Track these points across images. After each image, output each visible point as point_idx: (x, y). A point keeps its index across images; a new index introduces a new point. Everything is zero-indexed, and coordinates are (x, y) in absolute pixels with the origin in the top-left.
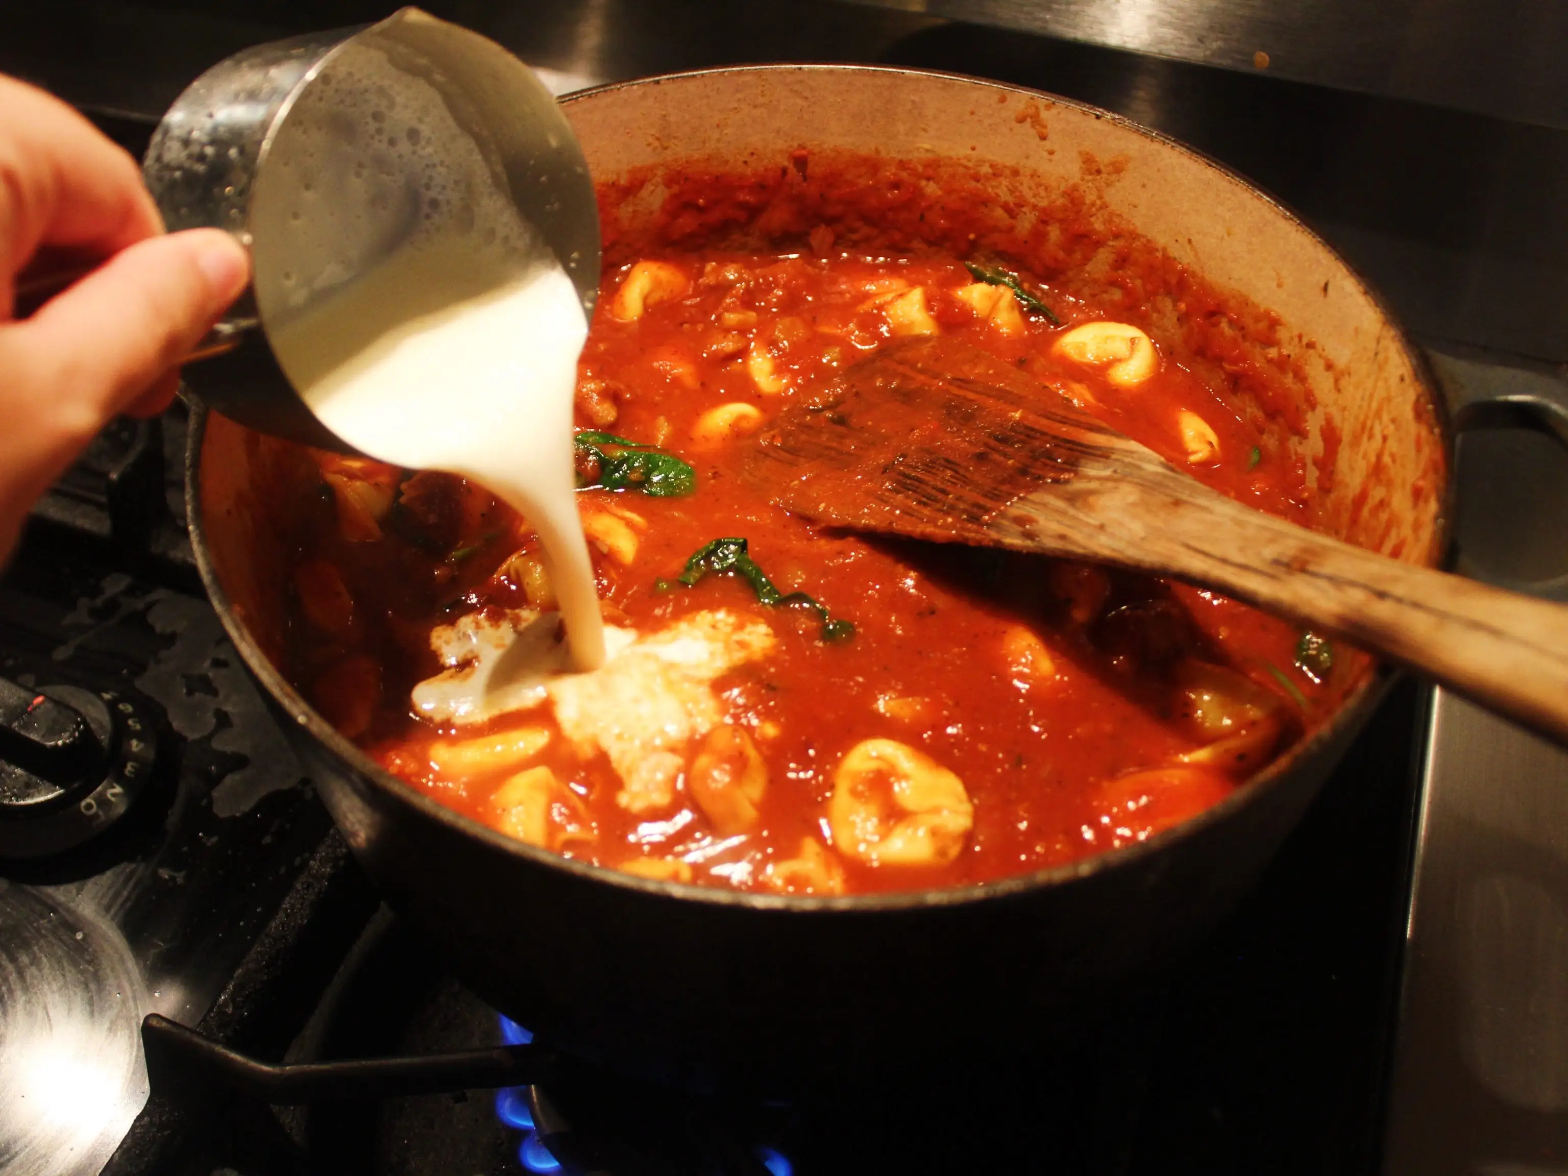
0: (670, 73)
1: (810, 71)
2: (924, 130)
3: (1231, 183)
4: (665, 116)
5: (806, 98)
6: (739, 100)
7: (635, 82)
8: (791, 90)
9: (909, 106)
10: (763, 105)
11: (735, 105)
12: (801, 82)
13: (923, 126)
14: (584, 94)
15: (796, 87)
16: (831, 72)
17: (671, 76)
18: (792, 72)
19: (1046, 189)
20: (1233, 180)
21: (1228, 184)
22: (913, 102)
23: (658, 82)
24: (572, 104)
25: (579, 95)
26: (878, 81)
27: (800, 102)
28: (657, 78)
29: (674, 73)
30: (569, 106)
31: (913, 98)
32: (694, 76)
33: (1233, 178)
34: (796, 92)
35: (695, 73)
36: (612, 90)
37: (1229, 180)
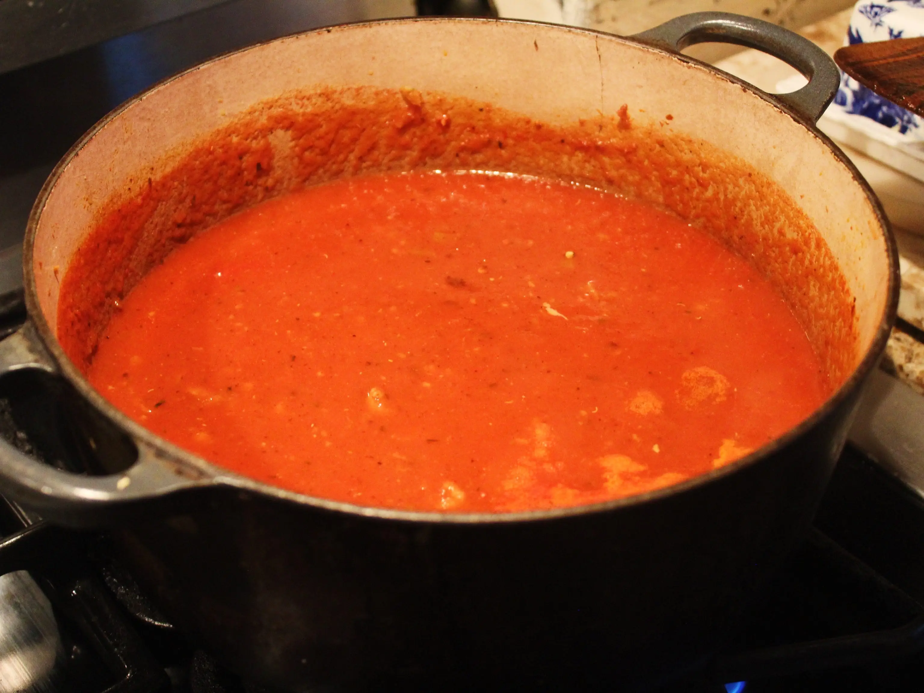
1: (147, 98)
2: (221, 102)
3: (435, 24)
4: (85, 179)
5: (149, 119)
6: (117, 142)
8: (140, 119)
9: (208, 90)
10: (128, 139)
11: (115, 148)
12: (144, 109)
13: (218, 100)
15: (142, 115)
16: (159, 92)
18: (138, 104)
19: (308, 99)
20: (437, 22)
21: (434, 25)
22: (209, 86)
23: (77, 154)
26: (186, 83)
27: (146, 124)
31: (208, 83)
32: (91, 139)
33: (435, 20)
34: (142, 119)
37: (433, 23)
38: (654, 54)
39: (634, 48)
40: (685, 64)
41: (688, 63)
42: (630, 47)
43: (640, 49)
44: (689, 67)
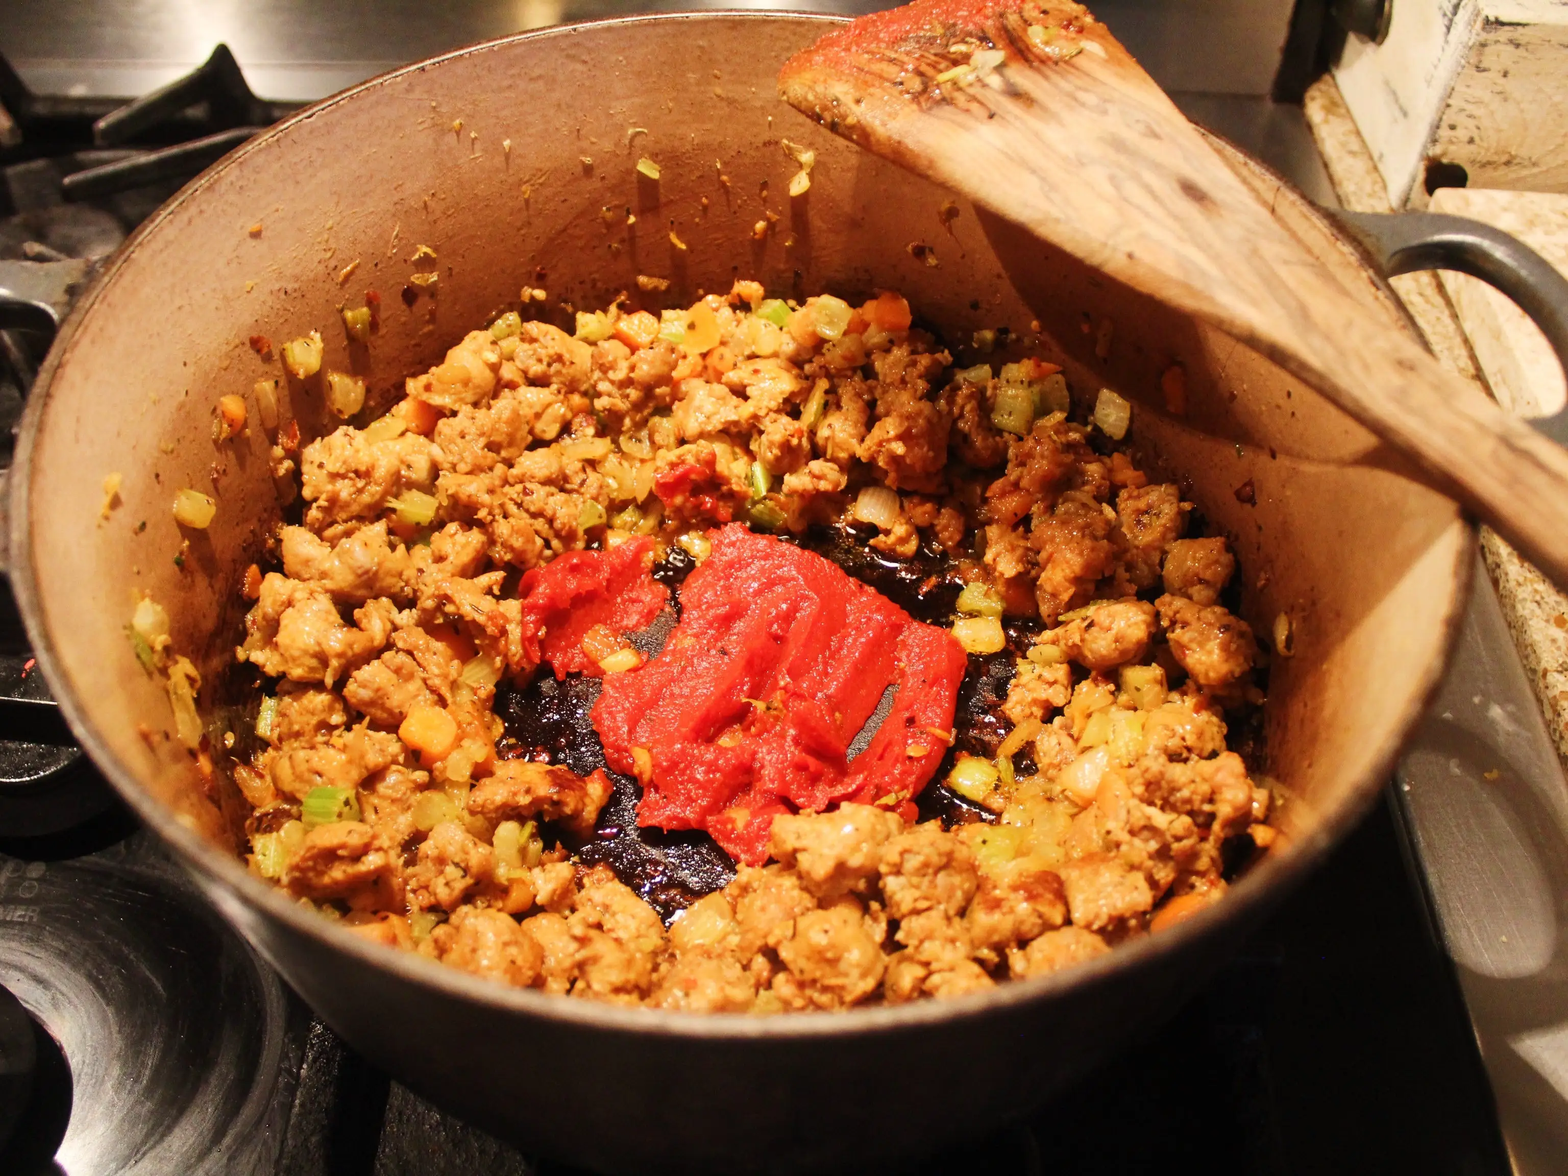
0: (433, 57)
1: (588, 32)
4: (434, 108)
5: (585, 62)
6: (513, 76)
7: (398, 73)
8: (568, 56)
9: (698, 53)
10: (540, 77)
11: (509, 82)
12: (577, 45)
14: (344, 95)
15: (573, 52)
16: (609, 29)
17: (436, 60)
18: (567, 36)
22: (700, 47)
23: (423, 69)
24: (332, 112)
25: (339, 98)
26: (660, 30)
27: (579, 67)
28: (421, 65)
29: (439, 55)
30: (327, 114)
31: (701, 43)
32: (461, 56)
35: (462, 52)
36: (374, 86)
38: (1342, 254)
39: (1320, 230)
40: (1373, 289)
41: (1378, 289)
42: (1315, 226)
43: (1325, 236)
44: (1377, 298)
